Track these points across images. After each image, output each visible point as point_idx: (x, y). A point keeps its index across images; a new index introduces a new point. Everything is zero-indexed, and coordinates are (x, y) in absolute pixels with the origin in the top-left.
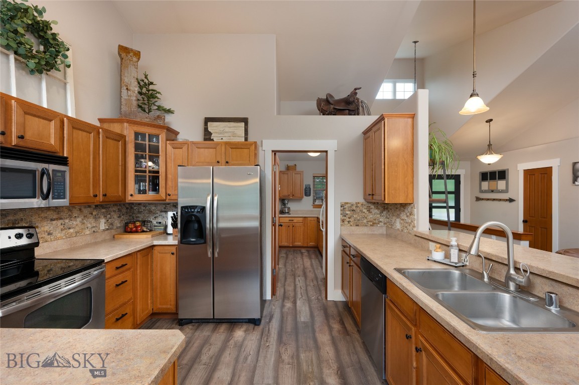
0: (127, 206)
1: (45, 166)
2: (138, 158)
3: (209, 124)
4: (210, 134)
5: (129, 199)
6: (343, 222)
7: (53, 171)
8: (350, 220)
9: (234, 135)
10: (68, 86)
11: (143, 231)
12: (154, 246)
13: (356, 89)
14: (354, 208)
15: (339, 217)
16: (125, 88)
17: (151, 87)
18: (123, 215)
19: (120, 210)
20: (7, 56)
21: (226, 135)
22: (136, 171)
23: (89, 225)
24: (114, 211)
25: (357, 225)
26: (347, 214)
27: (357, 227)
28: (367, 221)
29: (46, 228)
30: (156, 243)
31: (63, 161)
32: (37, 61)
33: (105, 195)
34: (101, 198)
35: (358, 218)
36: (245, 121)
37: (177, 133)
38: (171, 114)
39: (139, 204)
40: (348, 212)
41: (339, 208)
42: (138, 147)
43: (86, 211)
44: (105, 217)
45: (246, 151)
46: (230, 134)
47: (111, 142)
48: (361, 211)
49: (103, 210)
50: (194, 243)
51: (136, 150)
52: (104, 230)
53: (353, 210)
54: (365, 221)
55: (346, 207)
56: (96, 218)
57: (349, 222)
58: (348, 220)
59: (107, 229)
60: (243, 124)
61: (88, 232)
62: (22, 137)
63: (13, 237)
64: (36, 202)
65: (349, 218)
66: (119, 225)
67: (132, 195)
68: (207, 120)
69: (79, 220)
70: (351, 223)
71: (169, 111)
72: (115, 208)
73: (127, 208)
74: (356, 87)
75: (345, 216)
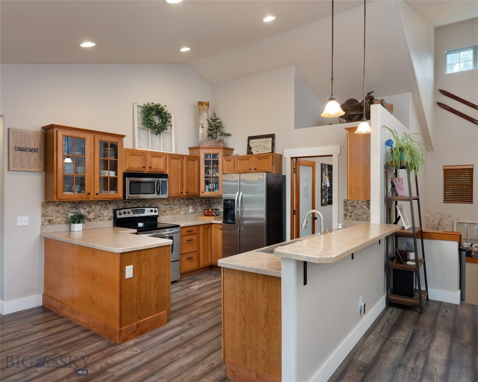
0: (206, 199)
1: (158, 179)
2: (207, 169)
3: (251, 141)
4: (251, 148)
5: (202, 195)
6: (346, 216)
7: (162, 181)
8: (352, 215)
9: (265, 148)
10: (172, 135)
11: (213, 215)
12: (212, 224)
13: (369, 94)
14: (355, 204)
15: (342, 212)
16: (201, 127)
17: (218, 121)
18: (204, 204)
19: (201, 201)
20: (148, 130)
21: (260, 148)
22: (206, 177)
23: (183, 209)
24: (198, 202)
25: (358, 220)
26: (349, 209)
27: (358, 221)
28: (367, 217)
29: (163, 209)
30: (213, 222)
31: (166, 176)
32: (157, 129)
33: (187, 192)
34: (185, 194)
35: (359, 213)
36: (272, 136)
37: (232, 150)
38: (229, 136)
39: (214, 198)
40: (349, 208)
41: (343, 204)
42: (207, 163)
43: (182, 201)
44: (192, 205)
45: (267, 160)
46: (262, 147)
47: (190, 162)
48: (362, 207)
49: (191, 201)
50: (230, 223)
51: (206, 164)
52: (191, 213)
53: (354, 206)
54: (365, 217)
55: (348, 203)
56: (187, 205)
57: (351, 216)
58: (350, 214)
59: (193, 213)
60: (271, 139)
61: (182, 213)
62: (150, 168)
63: (150, 212)
64: (155, 196)
65: (351, 213)
66: (201, 211)
67: (203, 192)
68: (250, 138)
69: (178, 206)
70: (353, 218)
71: (229, 135)
72: (198, 200)
73: (206, 200)
74: (369, 92)
75: (347, 211)
